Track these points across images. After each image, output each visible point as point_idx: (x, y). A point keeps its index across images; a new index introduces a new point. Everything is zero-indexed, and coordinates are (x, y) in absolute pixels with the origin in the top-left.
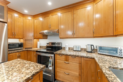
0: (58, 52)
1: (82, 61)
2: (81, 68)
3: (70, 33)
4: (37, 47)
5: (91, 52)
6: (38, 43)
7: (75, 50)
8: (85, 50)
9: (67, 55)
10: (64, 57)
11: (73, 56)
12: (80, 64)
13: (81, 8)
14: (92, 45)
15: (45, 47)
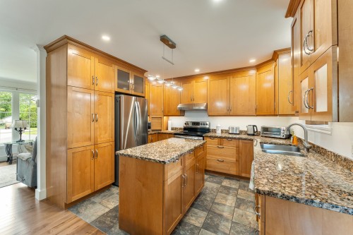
0: (209, 134)
1: (241, 144)
2: (238, 152)
3: (220, 105)
4: (167, 129)
5: (253, 135)
6: (169, 122)
7: (230, 132)
8: (246, 133)
9: (220, 138)
10: (216, 140)
11: (229, 138)
12: (238, 147)
13: (239, 75)
14: (254, 126)
15: (180, 129)
